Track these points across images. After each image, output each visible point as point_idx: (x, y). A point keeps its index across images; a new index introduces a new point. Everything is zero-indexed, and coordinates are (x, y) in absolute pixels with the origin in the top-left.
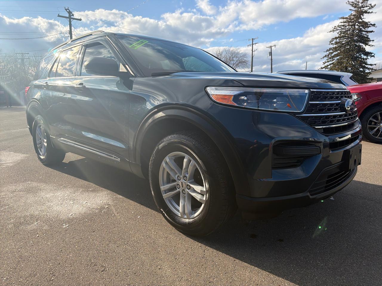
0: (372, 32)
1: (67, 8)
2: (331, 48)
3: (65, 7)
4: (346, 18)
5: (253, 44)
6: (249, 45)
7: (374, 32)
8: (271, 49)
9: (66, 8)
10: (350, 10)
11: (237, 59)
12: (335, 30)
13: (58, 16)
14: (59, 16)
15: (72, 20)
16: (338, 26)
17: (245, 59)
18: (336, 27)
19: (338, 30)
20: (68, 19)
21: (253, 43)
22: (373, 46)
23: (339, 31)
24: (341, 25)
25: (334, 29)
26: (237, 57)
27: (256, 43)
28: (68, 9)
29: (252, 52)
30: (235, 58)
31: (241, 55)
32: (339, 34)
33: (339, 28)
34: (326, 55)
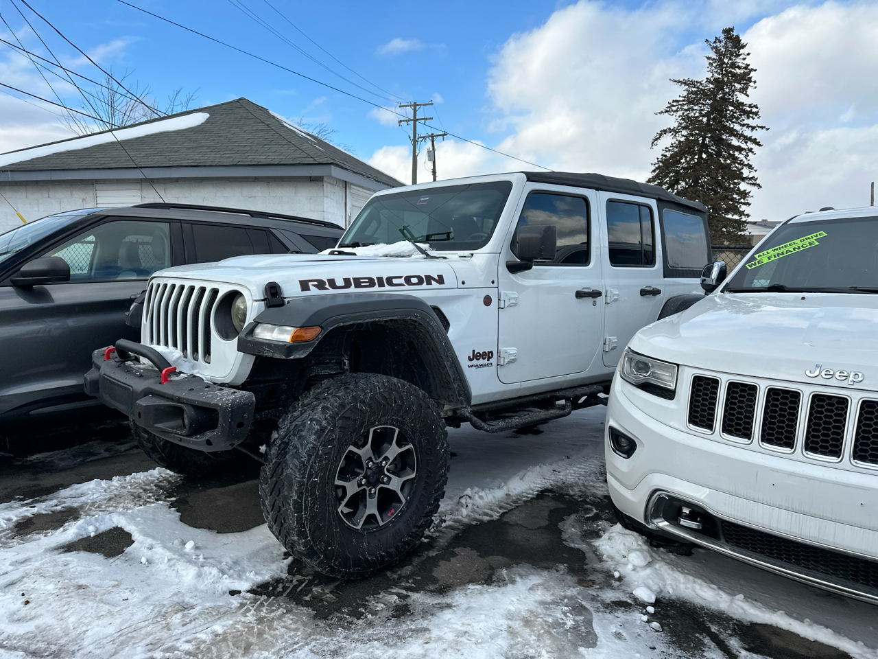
5: (415, 120)
6: (401, 121)
7: (768, 129)
12: (674, 110)
16: (677, 102)
21: (417, 118)
23: (682, 113)
25: (672, 106)
27: (427, 119)
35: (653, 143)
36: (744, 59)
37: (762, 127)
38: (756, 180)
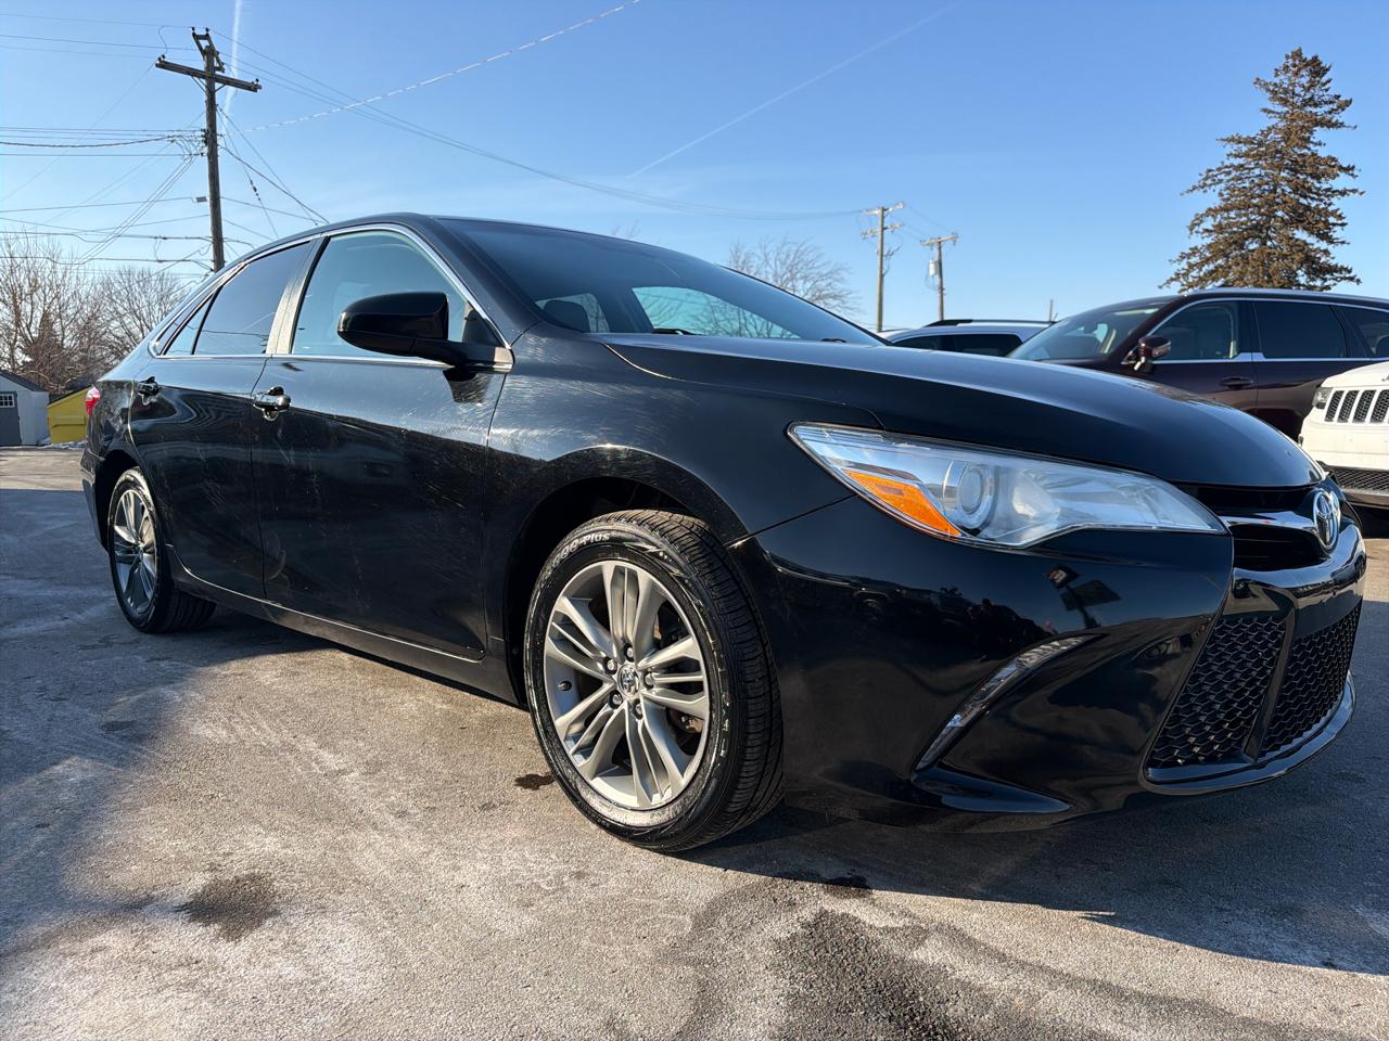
0: (1343, 193)
1: (204, 33)
2: (1196, 248)
3: (193, 29)
4: (1249, 141)
5: (883, 230)
6: (867, 233)
7: (1362, 193)
8: (940, 248)
9: (197, 33)
10: (1265, 110)
11: (808, 285)
12: (1209, 182)
13: (157, 65)
14: (163, 65)
15: (217, 85)
16: (1219, 169)
17: (839, 286)
18: (1210, 174)
19: (1221, 181)
20: (204, 81)
21: (886, 226)
22: (1343, 243)
23: (1223, 185)
24: (1232, 166)
25: (1206, 179)
26: (805, 278)
28: (207, 37)
29: (882, 256)
30: (802, 281)
31: (825, 272)
32: (1226, 196)
33: (1222, 177)
34: (1177, 274)
35: (1191, 230)
36: (1327, 90)
37: (1354, 191)
38: (1350, 272)
